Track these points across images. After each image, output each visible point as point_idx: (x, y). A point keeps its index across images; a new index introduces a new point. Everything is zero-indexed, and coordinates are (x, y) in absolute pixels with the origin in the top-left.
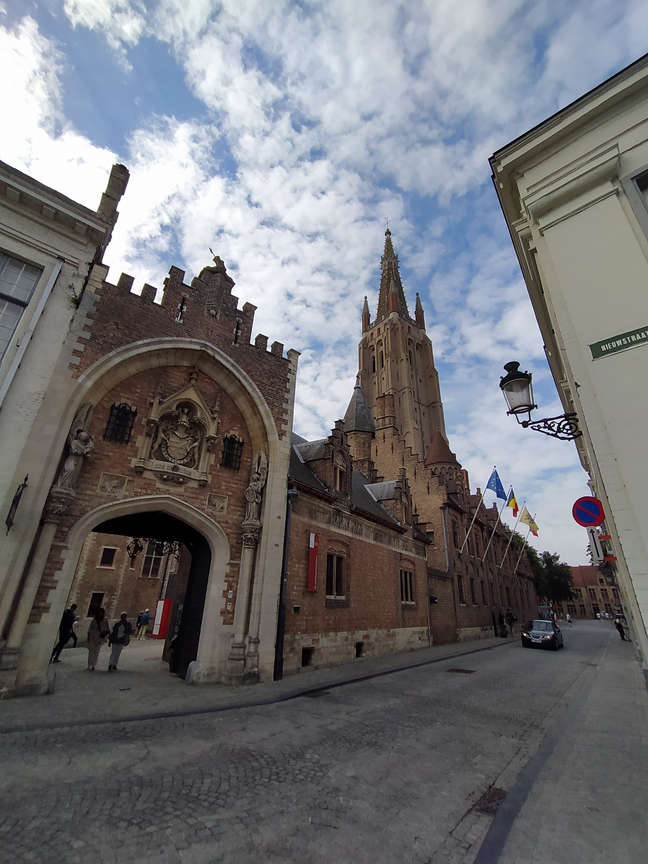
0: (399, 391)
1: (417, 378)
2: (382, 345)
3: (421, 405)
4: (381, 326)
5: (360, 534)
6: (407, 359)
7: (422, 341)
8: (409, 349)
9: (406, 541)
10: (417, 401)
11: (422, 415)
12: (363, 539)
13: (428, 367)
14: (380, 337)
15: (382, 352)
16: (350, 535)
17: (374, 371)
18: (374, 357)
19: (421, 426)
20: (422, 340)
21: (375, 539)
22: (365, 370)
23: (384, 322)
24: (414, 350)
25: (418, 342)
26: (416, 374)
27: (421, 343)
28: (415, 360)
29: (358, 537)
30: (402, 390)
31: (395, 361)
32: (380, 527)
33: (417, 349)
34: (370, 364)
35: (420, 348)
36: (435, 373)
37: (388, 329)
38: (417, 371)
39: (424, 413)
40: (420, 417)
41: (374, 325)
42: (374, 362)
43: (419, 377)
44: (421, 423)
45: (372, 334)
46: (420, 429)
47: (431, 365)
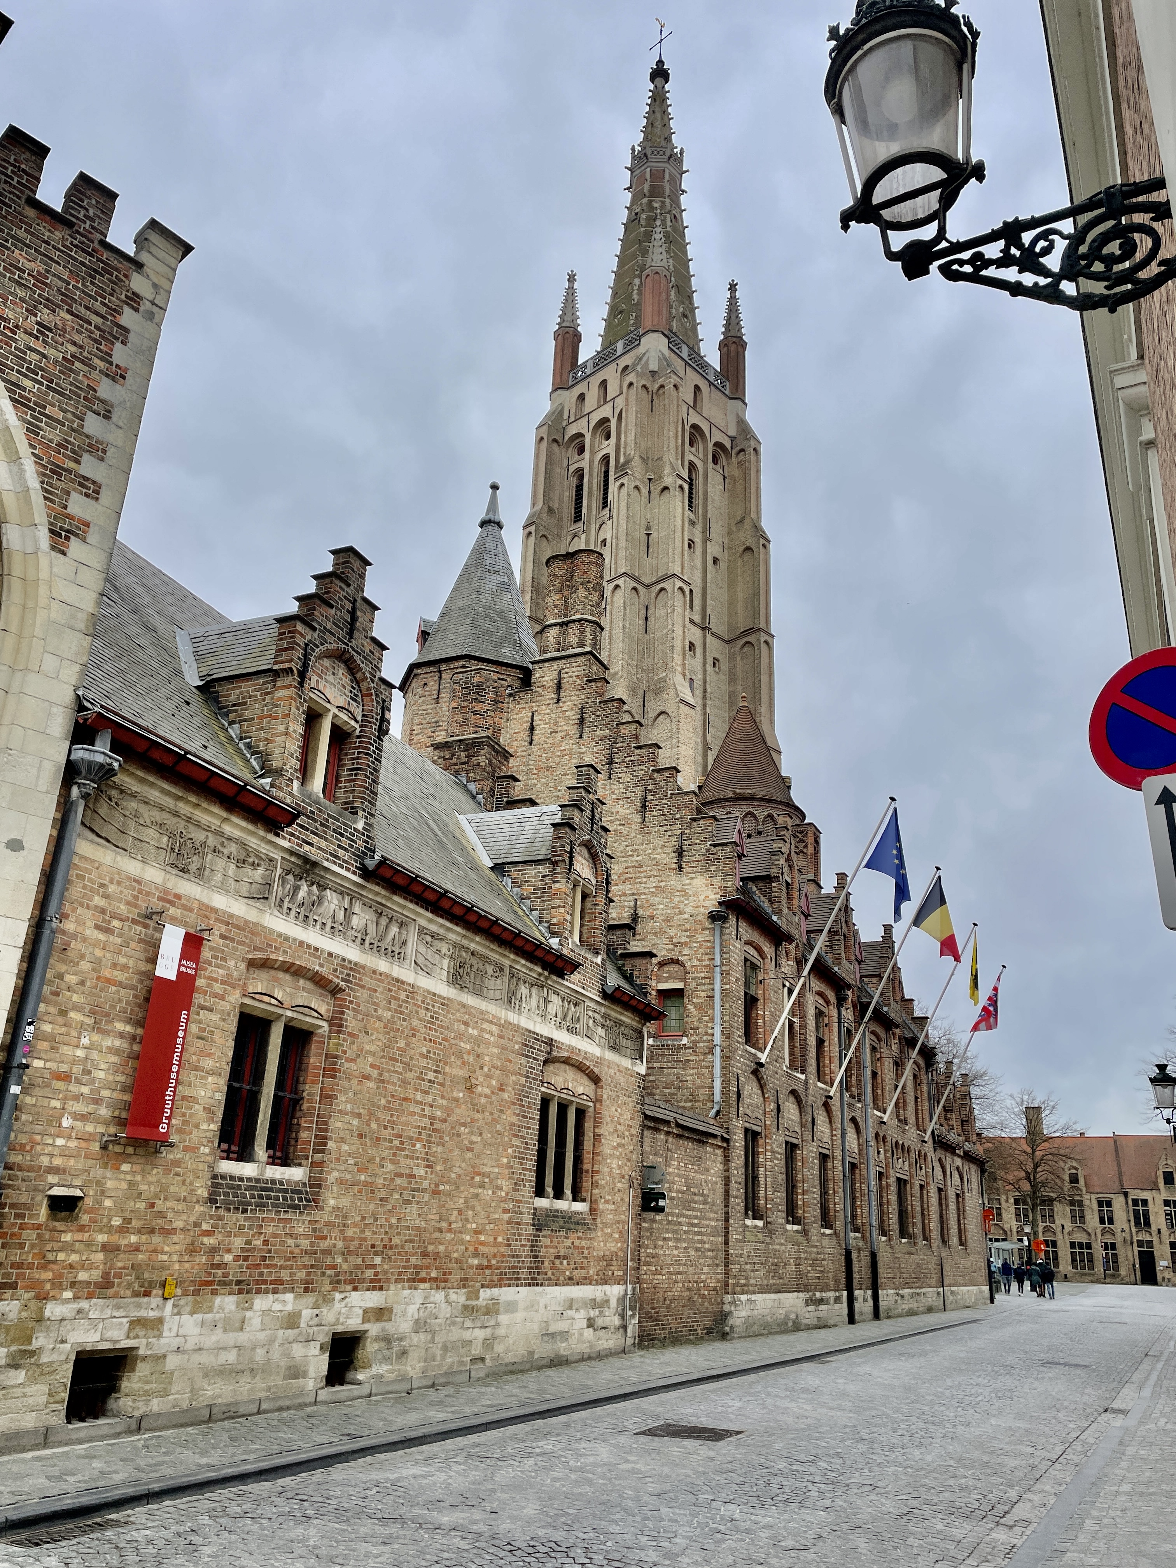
0: (648, 586)
1: (704, 552)
2: (608, 437)
3: (708, 636)
4: (610, 373)
5: (395, 954)
6: (681, 487)
7: (733, 439)
8: (689, 457)
9: (576, 999)
10: (697, 618)
11: (709, 668)
12: (405, 973)
13: (742, 521)
14: (605, 411)
15: (606, 459)
16: (352, 953)
17: (578, 517)
18: (580, 474)
19: (704, 698)
20: (732, 432)
21: (456, 978)
22: (551, 511)
23: (623, 362)
24: (705, 462)
25: (718, 437)
26: (706, 540)
27: (728, 444)
28: (706, 494)
29: (383, 965)
30: (657, 582)
31: (645, 491)
32: (477, 943)
33: (715, 461)
34: (567, 493)
35: (723, 460)
36: (762, 541)
37: (631, 384)
38: (707, 530)
39: (716, 662)
40: (705, 672)
41: (588, 371)
42: (579, 488)
43: (713, 549)
44: (705, 691)
45: (582, 397)
46: (699, 708)
47: (753, 515)
